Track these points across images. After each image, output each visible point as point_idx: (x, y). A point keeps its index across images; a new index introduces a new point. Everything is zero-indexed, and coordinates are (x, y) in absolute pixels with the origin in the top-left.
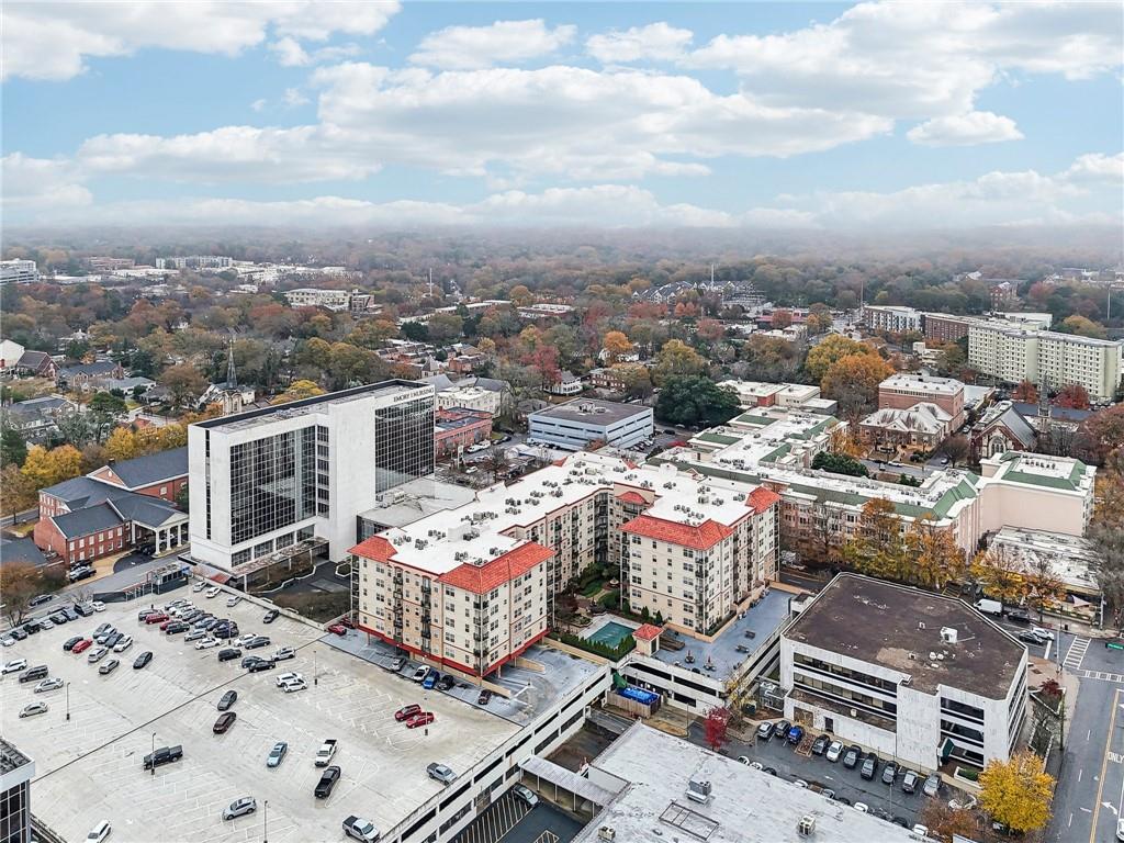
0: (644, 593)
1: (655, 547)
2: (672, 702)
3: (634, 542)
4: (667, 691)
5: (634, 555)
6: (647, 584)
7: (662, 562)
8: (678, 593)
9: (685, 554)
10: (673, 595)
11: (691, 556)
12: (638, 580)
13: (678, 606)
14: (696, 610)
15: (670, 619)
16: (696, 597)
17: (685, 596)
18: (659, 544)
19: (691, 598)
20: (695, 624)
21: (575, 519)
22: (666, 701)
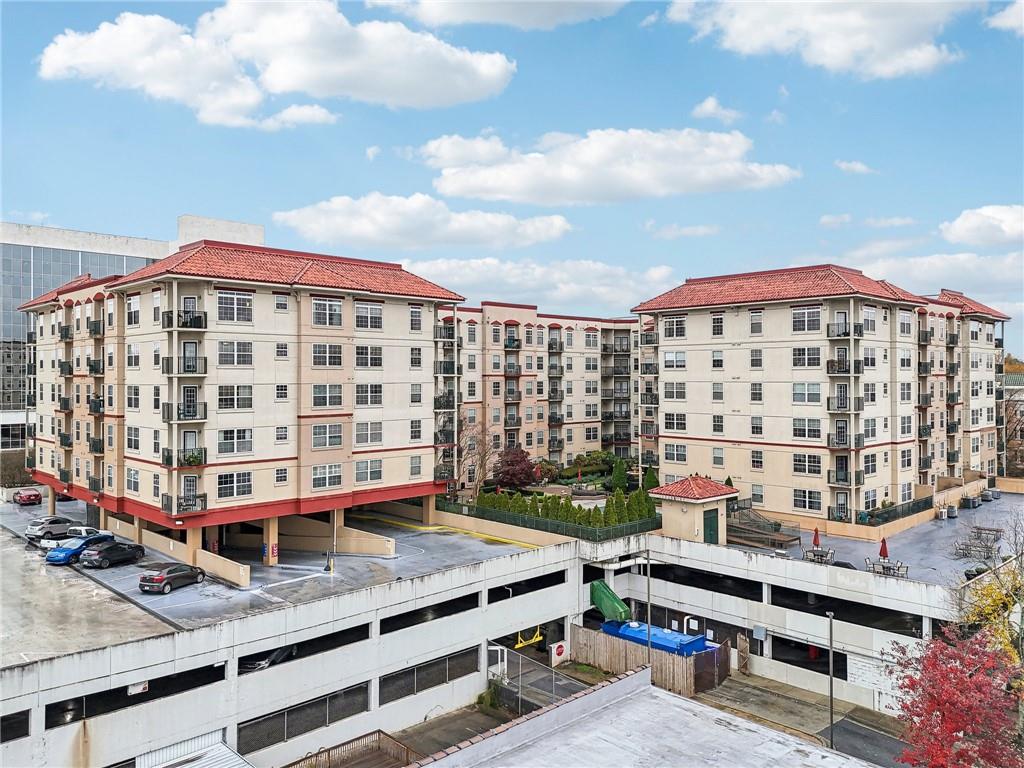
0: (692, 449)
1: (718, 330)
2: (766, 666)
3: (669, 333)
4: (749, 633)
5: (669, 365)
6: (699, 425)
7: (737, 362)
8: (778, 429)
9: (798, 326)
10: (766, 437)
11: (814, 325)
12: (677, 421)
13: (779, 462)
14: (827, 463)
15: (758, 498)
16: (827, 428)
17: (799, 433)
18: (728, 320)
19: (815, 433)
20: (827, 500)
21: (555, 350)
22: (744, 665)
